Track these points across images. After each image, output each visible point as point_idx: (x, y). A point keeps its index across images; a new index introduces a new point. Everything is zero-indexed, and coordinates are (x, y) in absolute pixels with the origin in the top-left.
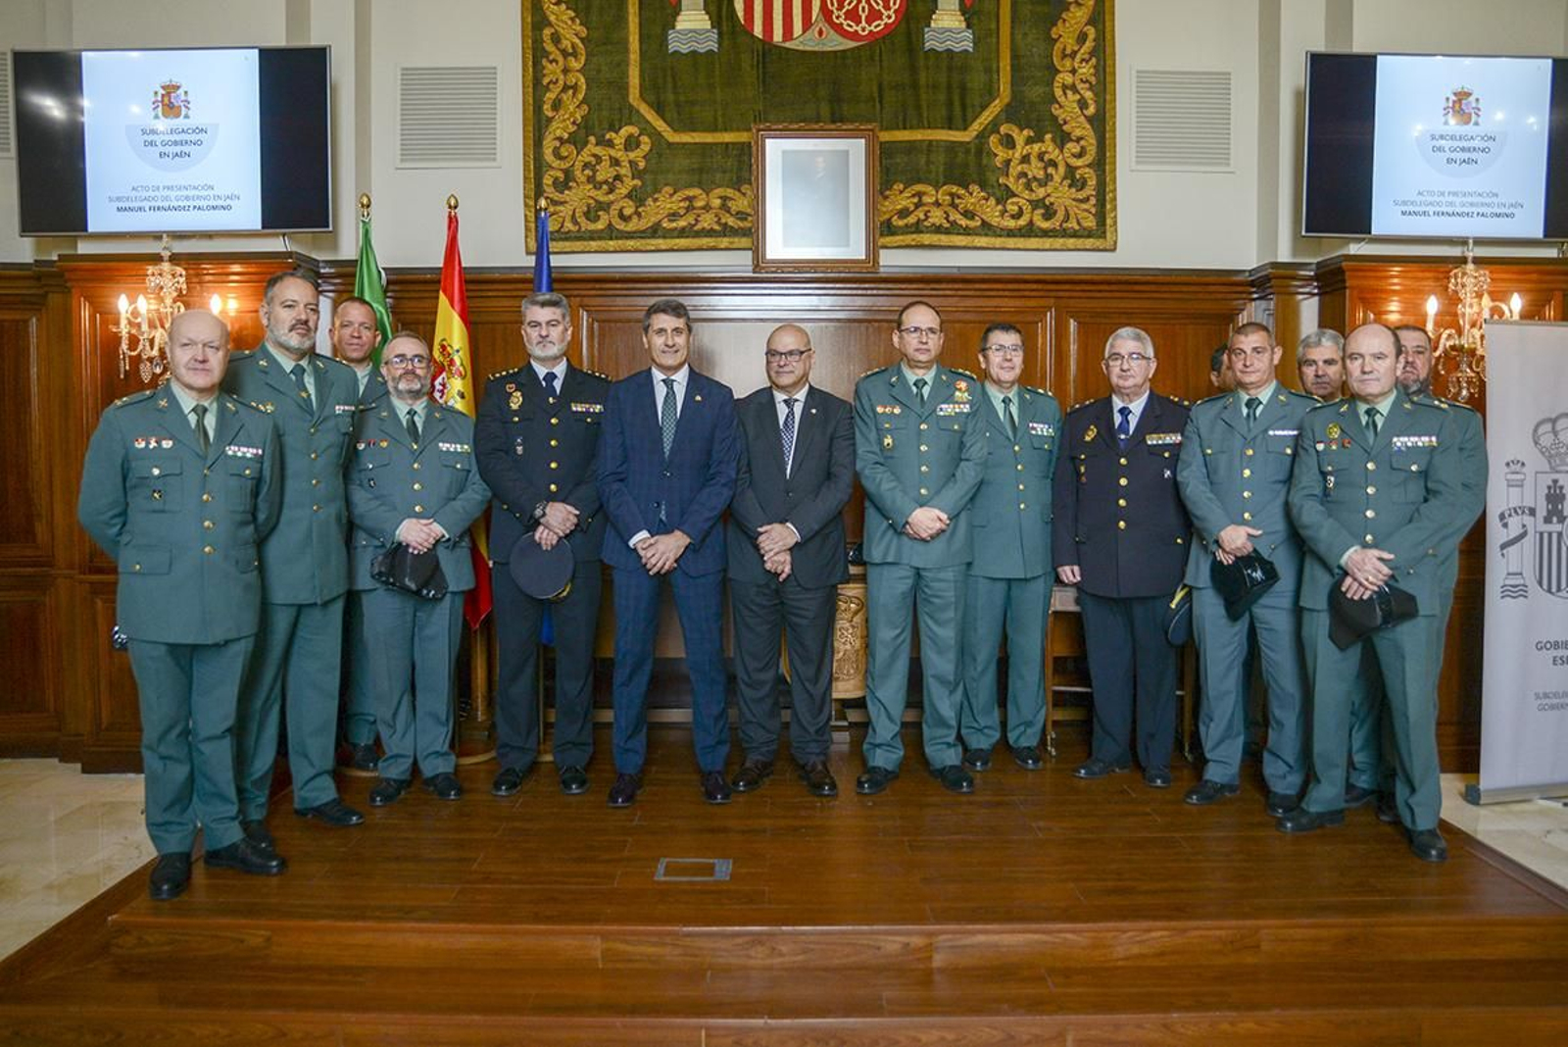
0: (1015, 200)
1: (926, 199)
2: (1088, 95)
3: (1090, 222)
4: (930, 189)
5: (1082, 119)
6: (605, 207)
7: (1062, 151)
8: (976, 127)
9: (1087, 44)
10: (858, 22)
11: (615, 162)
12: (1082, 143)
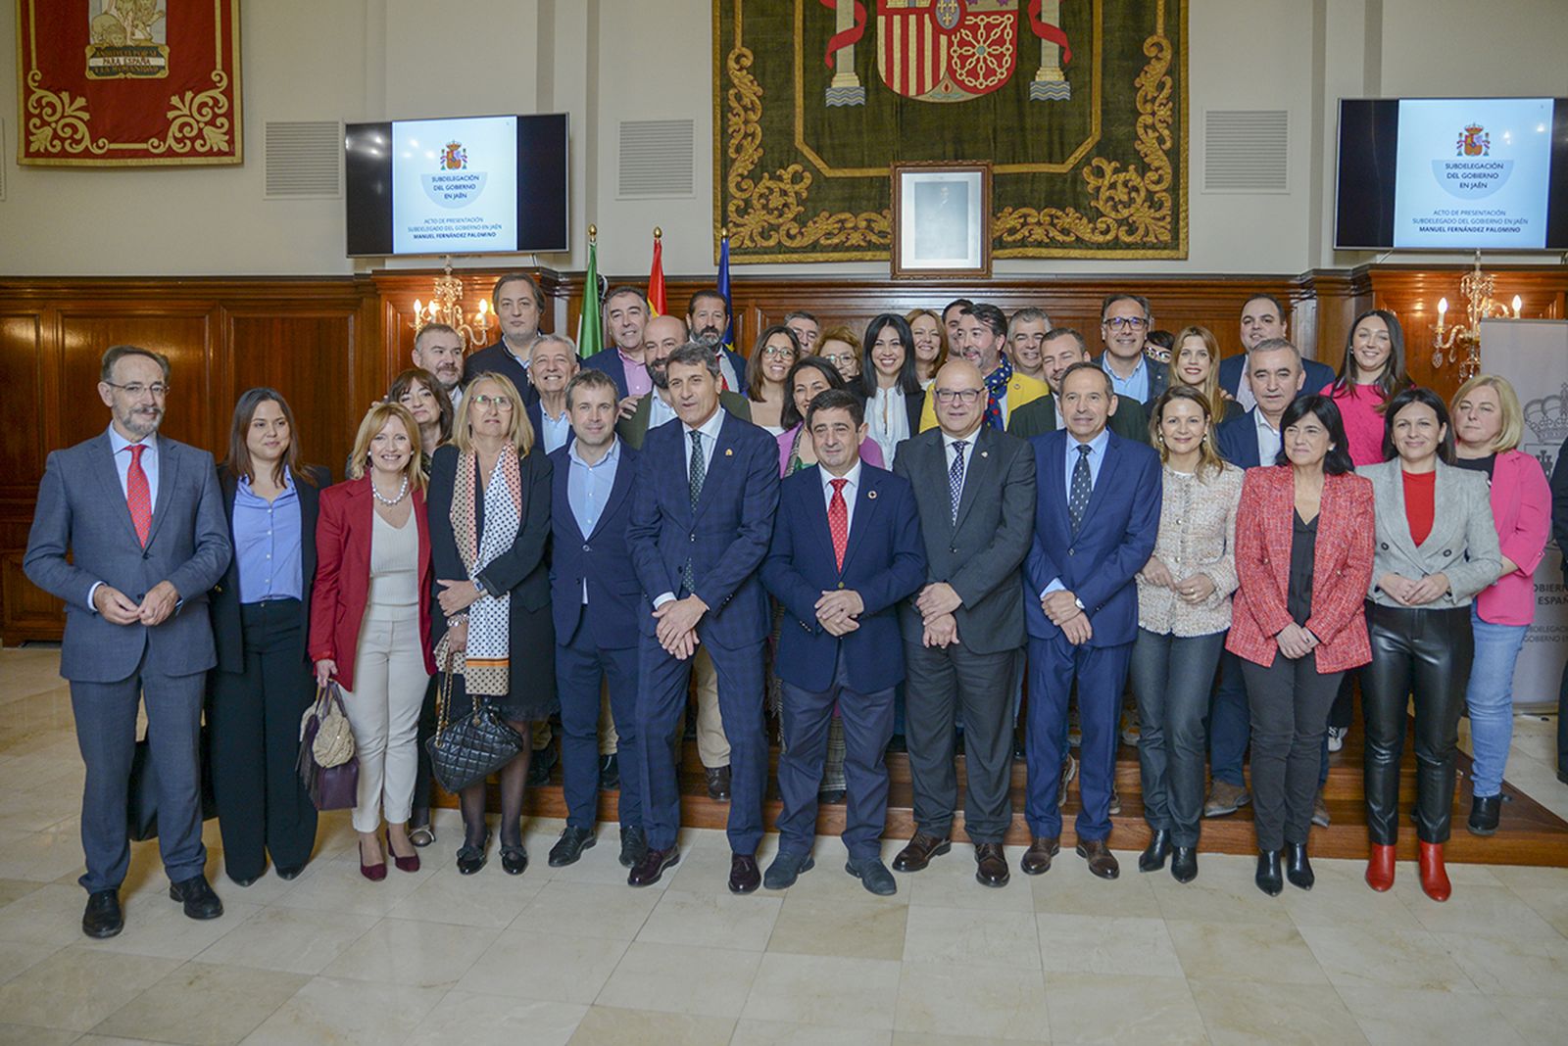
0: (1104, 219)
1: (1030, 220)
2: (1166, 133)
3: (1166, 237)
4: (1034, 212)
5: (1161, 152)
6: (776, 228)
7: (1143, 179)
8: (1071, 161)
9: (1165, 91)
10: (977, 79)
11: (784, 193)
12: (1160, 172)
